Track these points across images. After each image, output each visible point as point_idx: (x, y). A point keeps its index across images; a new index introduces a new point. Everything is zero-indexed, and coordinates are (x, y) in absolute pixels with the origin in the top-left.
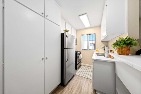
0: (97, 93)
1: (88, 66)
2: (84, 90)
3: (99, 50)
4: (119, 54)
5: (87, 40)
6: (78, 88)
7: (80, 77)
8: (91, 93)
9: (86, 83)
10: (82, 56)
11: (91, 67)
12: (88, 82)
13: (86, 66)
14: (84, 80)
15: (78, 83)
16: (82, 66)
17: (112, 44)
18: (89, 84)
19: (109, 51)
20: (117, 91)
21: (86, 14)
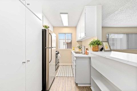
0: (78, 86)
1: (65, 66)
2: (69, 88)
3: (75, 49)
4: (94, 51)
5: (64, 39)
6: (62, 88)
7: (61, 77)
8: (74, 87)
9: (68, 81)
10: (60, 56)
11: (68, 66)
12: (69, 79)
13: (64, 65)
14: (66, 79)
15: (61, 84)
16: (60, 66)
17: (89, 44)
18: (71, 81)
19: (86, 49)
20: (92, 78)
21: (67, 13)
